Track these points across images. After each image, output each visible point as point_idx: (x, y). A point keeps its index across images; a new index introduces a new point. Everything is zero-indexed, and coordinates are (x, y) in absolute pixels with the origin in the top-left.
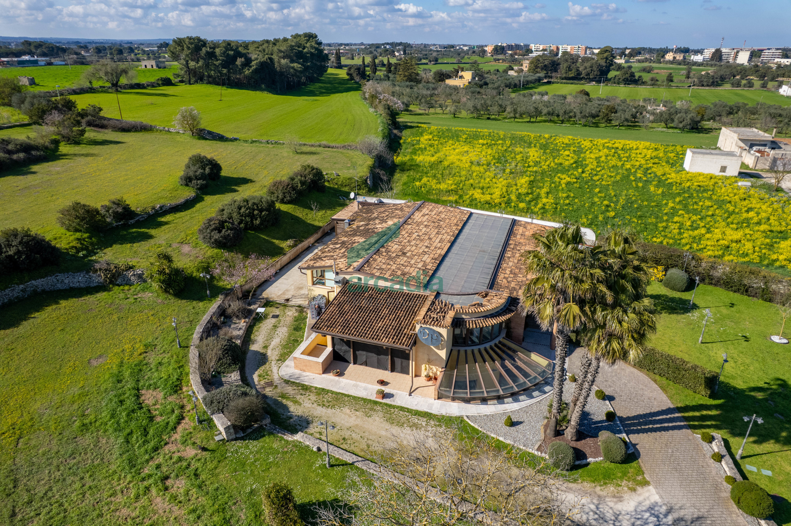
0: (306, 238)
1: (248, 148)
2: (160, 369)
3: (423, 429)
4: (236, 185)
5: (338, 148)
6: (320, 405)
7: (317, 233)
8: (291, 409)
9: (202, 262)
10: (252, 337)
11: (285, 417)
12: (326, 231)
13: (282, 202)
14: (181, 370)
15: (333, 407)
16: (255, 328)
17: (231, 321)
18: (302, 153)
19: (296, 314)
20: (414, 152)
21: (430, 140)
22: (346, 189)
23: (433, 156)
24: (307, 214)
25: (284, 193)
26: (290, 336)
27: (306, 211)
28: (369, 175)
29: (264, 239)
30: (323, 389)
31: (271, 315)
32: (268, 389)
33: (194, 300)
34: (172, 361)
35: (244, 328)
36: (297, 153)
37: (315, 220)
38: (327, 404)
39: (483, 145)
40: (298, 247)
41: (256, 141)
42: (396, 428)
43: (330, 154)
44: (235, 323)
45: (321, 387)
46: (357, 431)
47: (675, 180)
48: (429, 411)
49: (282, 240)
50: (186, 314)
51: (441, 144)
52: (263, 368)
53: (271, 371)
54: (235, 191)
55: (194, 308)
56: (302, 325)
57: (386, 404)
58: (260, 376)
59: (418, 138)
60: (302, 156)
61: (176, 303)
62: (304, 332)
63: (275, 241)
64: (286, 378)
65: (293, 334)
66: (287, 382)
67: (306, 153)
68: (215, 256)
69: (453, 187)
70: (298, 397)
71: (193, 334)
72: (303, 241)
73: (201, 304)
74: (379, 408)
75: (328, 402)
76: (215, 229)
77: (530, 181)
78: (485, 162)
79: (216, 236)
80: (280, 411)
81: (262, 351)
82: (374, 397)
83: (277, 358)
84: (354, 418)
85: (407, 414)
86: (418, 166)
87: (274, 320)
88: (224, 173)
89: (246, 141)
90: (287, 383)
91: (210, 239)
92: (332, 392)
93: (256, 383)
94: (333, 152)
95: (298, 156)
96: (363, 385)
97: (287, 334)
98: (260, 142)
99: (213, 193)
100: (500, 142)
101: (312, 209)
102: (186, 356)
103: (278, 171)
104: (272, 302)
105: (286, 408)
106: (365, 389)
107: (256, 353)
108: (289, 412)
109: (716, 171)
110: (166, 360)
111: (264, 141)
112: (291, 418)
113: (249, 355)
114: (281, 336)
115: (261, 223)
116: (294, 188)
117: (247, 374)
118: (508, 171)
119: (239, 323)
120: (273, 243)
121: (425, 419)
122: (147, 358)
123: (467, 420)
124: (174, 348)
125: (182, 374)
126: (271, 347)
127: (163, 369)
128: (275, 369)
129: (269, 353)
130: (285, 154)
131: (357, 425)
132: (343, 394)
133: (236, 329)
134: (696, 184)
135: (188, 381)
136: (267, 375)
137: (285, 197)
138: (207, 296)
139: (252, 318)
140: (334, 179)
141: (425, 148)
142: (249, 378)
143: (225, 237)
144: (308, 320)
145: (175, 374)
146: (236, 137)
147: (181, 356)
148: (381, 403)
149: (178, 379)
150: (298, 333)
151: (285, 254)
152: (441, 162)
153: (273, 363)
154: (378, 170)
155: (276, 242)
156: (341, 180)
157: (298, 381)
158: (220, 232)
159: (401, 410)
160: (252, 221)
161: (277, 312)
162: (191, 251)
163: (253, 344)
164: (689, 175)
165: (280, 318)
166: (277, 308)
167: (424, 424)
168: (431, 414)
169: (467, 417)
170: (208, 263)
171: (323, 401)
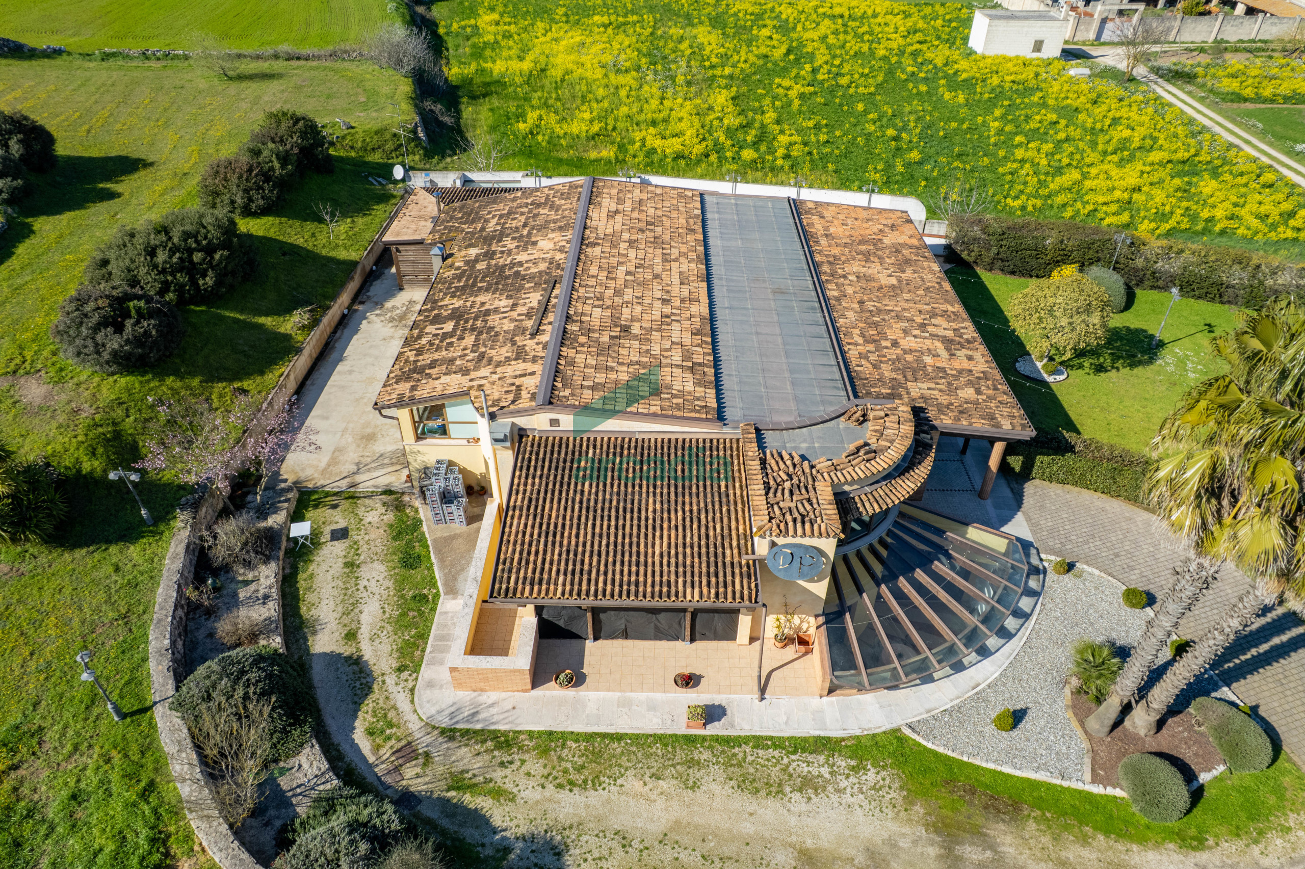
0: (334, 297)
1: (99, 73)
2: (80, 814)
3: (830, 788)
4: (108, 179)
5: (319, 58)
6: (560, 786)
7: (352, 278)
8: (497, 820)
9: (96, 425)
10: (303, 610)
11: (489, 851)
12: (368, 269)
13: (247, 212)
14: (153, 799)
15: (596, 782)
16: (302, 584)
17: (233, 580)
18: (241, 78)
19: (390, 517)
20: (478, 53)
21: (497, 24)
22: (376, 157)
23: (521, 59)
24: (313, 235)
25: (246, 191)
26: (400, 584)
27: (310, 226)
28: (417, 119)
29: (236, 321)
30: (551, 733)
31: (327, 530)
32: (410, 771)
33: (109, 541)
34: (114, 777)
35: (274, 593)
36: (231, 79)
37: (337, 246)
38: (579, 779)
39: (606, 26)
40: (321, 326)
41: (113, 55)
42: (770, 801)
43: (307, 74)
44: (247, 583)
45: (542, 728)
46: (685, 840)
47: (971, 74)
48: (822, 734)
49: (279, 314)
50: (102, 595)
51: (525, 29)
52: (368, 705)
53: (394, 707)
54: (112, 195)
55: (117, 569)
56: (418, 549)
57: (717, 739)
58: (371, 732)
59: (472, 22)
60: (245, 84)
61: (56, 566)
62: (430, 568)
63: (262, 320)
64: (445, 722)
65: (405, 579)
66: (450, 734)
67: (251, 77)
68: (125, 397)
69: (596, 128)
70: (498, 774)
71: (145, 660)
72: (329, 308)
73: (134, 551)
74: (706, 755)
75: (580, 769)
76: (104, 323)
77: (733, 98)
78: (628, 64)
79: (114, 342)
80: (470, 834)
81: (346, 650)
82: (681, 728)
83: (395, 665)
84: (661, 802)
85: (776, 753)
86: (499, 83)
87: (339, 547)
88: (62, 149)
89: (88, 56)
90: (452, 739)
91: (98, 353)
92: (577, 737)
93: (371, 759)
94: (311, 68)
95: (233, 88)
96: (642, 696)
97: (390, 584)
98: (126, 57)
99: (54, 208)
100: (633, 18)
101: (321, 220)
102: (149, 746)
103: (202, 129)
104: (314, 491)
105: (478, 819)
106: (652, 707)
107: (333, 659)
108: (495, 831)
109: (1027, 52)
110: (91, 779)
111: (135, 51)
112: (507, 850)
113: (318, 672)
114: (377, 591)
115: (219, 283)
116: (267, 176)
117: (337, 738)
118: (680, 79)
119: (256, 580)
120: (261, 327)
121: (822, 758)
122: (25, 790)
123: (914, 736)
124: (103, 727)
125: (158, 817)
126: (364, 633)
127: (90, 813)
128: (401, 700)
129: (368, 653)
130: (202, 84)
131: (677, 822)
132: (604, 736)
133: (254, 600)
134: (1008, 78)
135: (188, 837)
136: (390, 725)
137: (250, 200)
138: (142, 521)
139: (281, 554)
140: (344, 137)
141: (496, 42)
142: (345, 748)
143: (139, 341)
144: (425, 528)
145: (139, 825)
146: (55, 43)
147: (134, 749)
148: (704, 739)
149: (153, 841)
150: (418, 574)
151: (299, 351)
152: (543, 70)
153: (390, 680)
154: (428, 104)
155: (267, 321)
156: (359, 136)
157: (479, 727)
158: (119, 329)
159: (757, 746)
160: (193, 282)
161: (338, 519)
162: (48, 396)
163: (314, 633)
164: (989, 61)
165: (354, 536)
166: (335, 507)
167: (825, 771)
168: (828, 739)
169: (909, 726)
170: (115, 424)
171: (565, 771)
